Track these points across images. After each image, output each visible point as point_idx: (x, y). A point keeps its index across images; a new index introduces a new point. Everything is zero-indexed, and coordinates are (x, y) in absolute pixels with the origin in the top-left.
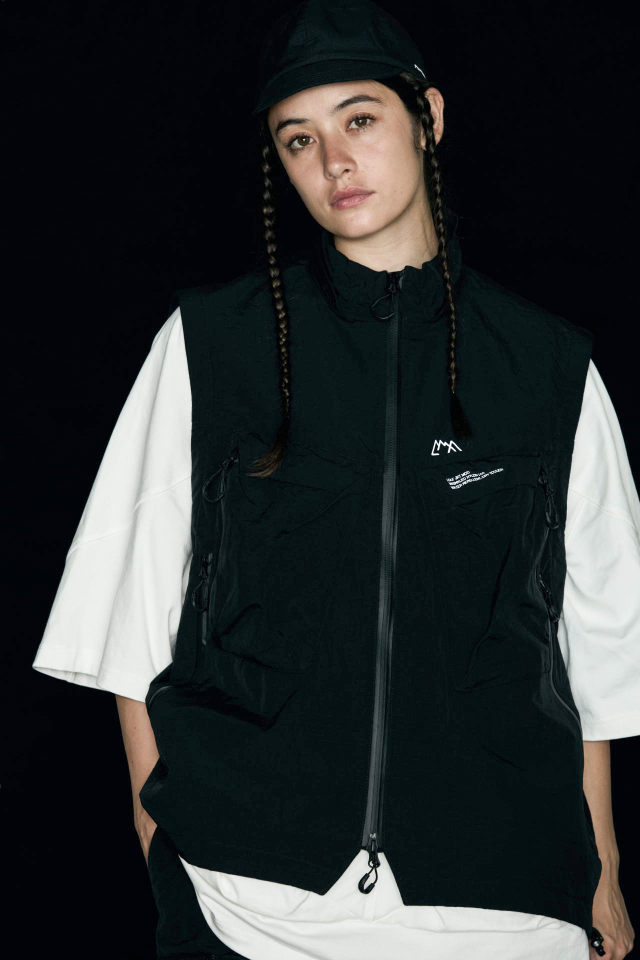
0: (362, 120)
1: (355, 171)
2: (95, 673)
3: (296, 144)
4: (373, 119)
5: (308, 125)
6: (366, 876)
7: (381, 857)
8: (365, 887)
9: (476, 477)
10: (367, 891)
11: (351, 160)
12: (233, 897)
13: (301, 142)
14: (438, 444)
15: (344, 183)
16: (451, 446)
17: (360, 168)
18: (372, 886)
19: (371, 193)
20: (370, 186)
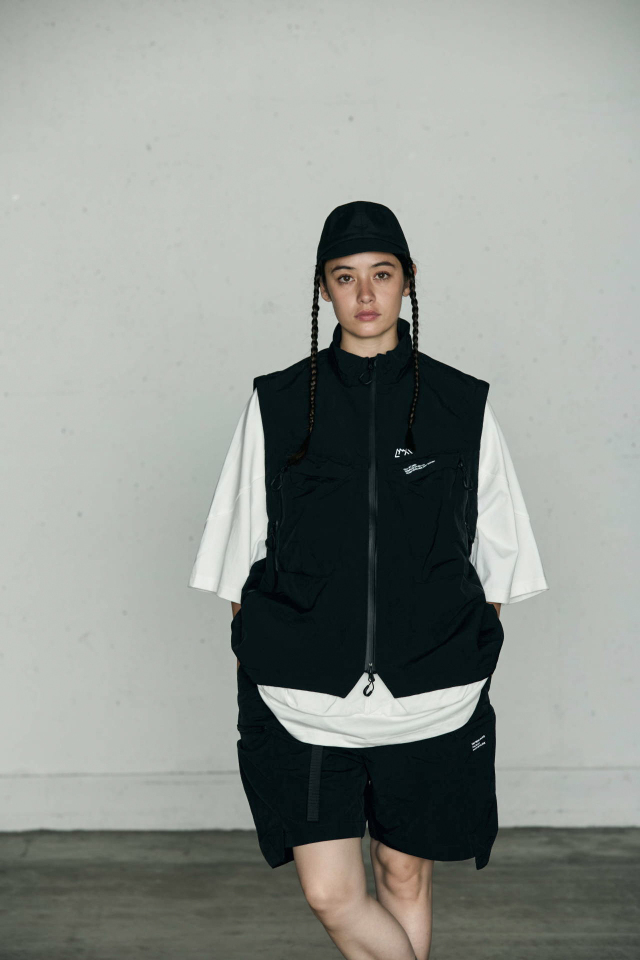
0: (381, 275)
1: (374, 302)
2: (215, 590)
3: (342, 280)
4: (389, 275)
5: (354, 271)
6: (368, 687)
7: (376, 676)
8: (368, 692)
9: (420, 467)
10: (368, 695)
11: (373, 295)
12: (294, 706)
13: (345, 279)
14: (399, 451)
15: (367, 307)
16: (406, 452)
17: (378, 300)
18: (371, 692)
19: (379, 315)
20: (380, 311)
